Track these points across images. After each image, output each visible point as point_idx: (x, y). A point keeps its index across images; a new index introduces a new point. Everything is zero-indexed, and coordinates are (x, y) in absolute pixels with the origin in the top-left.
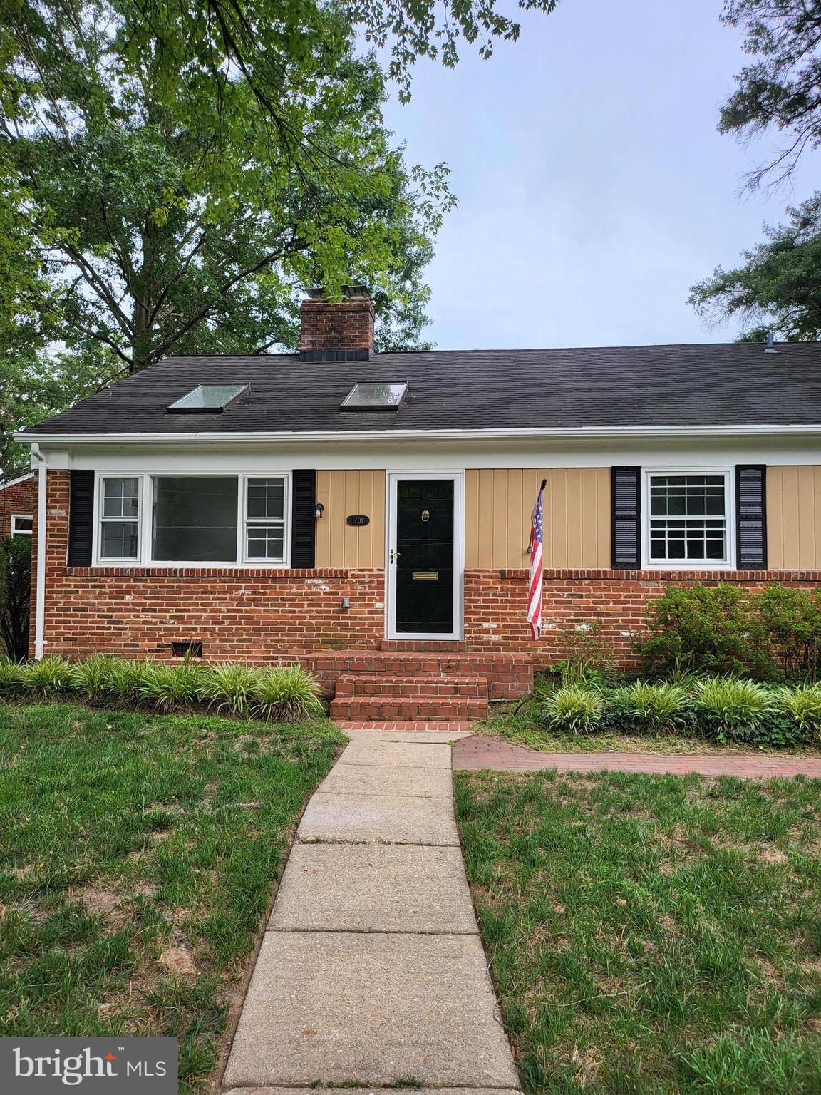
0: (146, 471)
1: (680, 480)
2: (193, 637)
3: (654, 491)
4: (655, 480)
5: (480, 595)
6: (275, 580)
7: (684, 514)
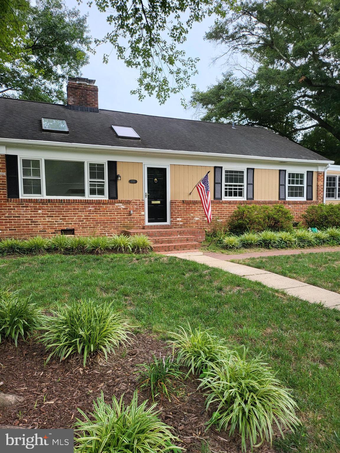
0: (43, 157)
1: (232, 172)
2: (70, 227)
3: (226, 175)
4: (226, 172)
5: (176, 209)
6: (103, 204)
7: (233, 183)
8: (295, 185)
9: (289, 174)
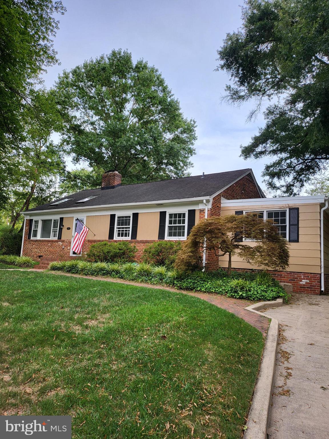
0: (40, 218)
1: (122, 217)
2: (41, 255)
3: (118, 220)
4: (118, 217)
5: (85, 246)
6: (54, 242)
7: (123, 226)
8: (177, 225)
9: (170, 214)
